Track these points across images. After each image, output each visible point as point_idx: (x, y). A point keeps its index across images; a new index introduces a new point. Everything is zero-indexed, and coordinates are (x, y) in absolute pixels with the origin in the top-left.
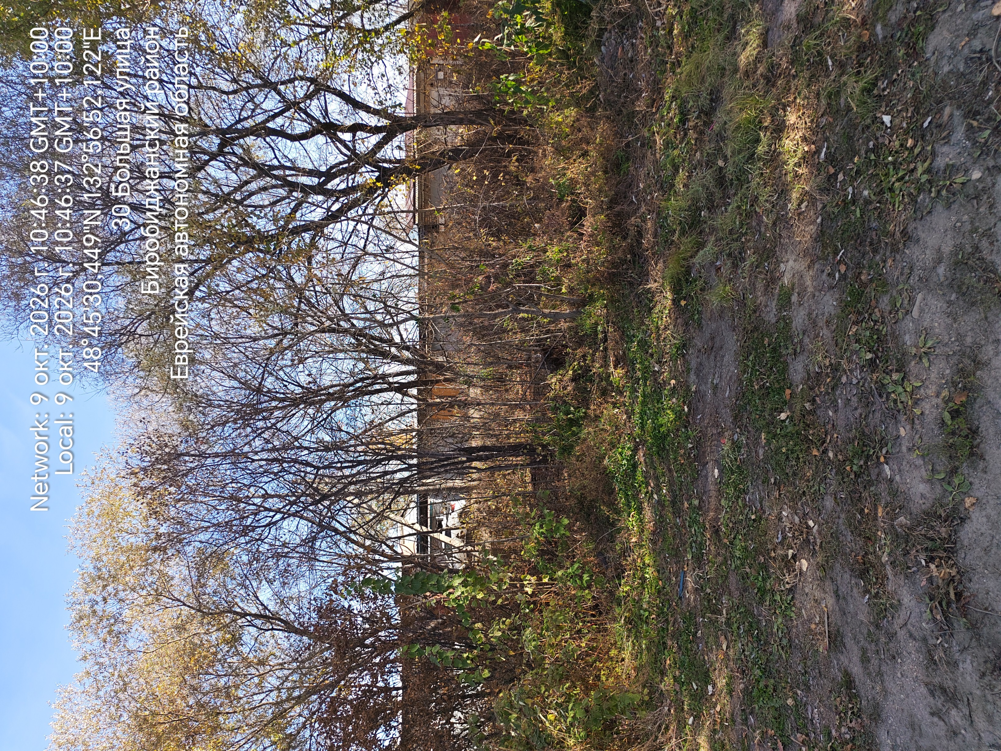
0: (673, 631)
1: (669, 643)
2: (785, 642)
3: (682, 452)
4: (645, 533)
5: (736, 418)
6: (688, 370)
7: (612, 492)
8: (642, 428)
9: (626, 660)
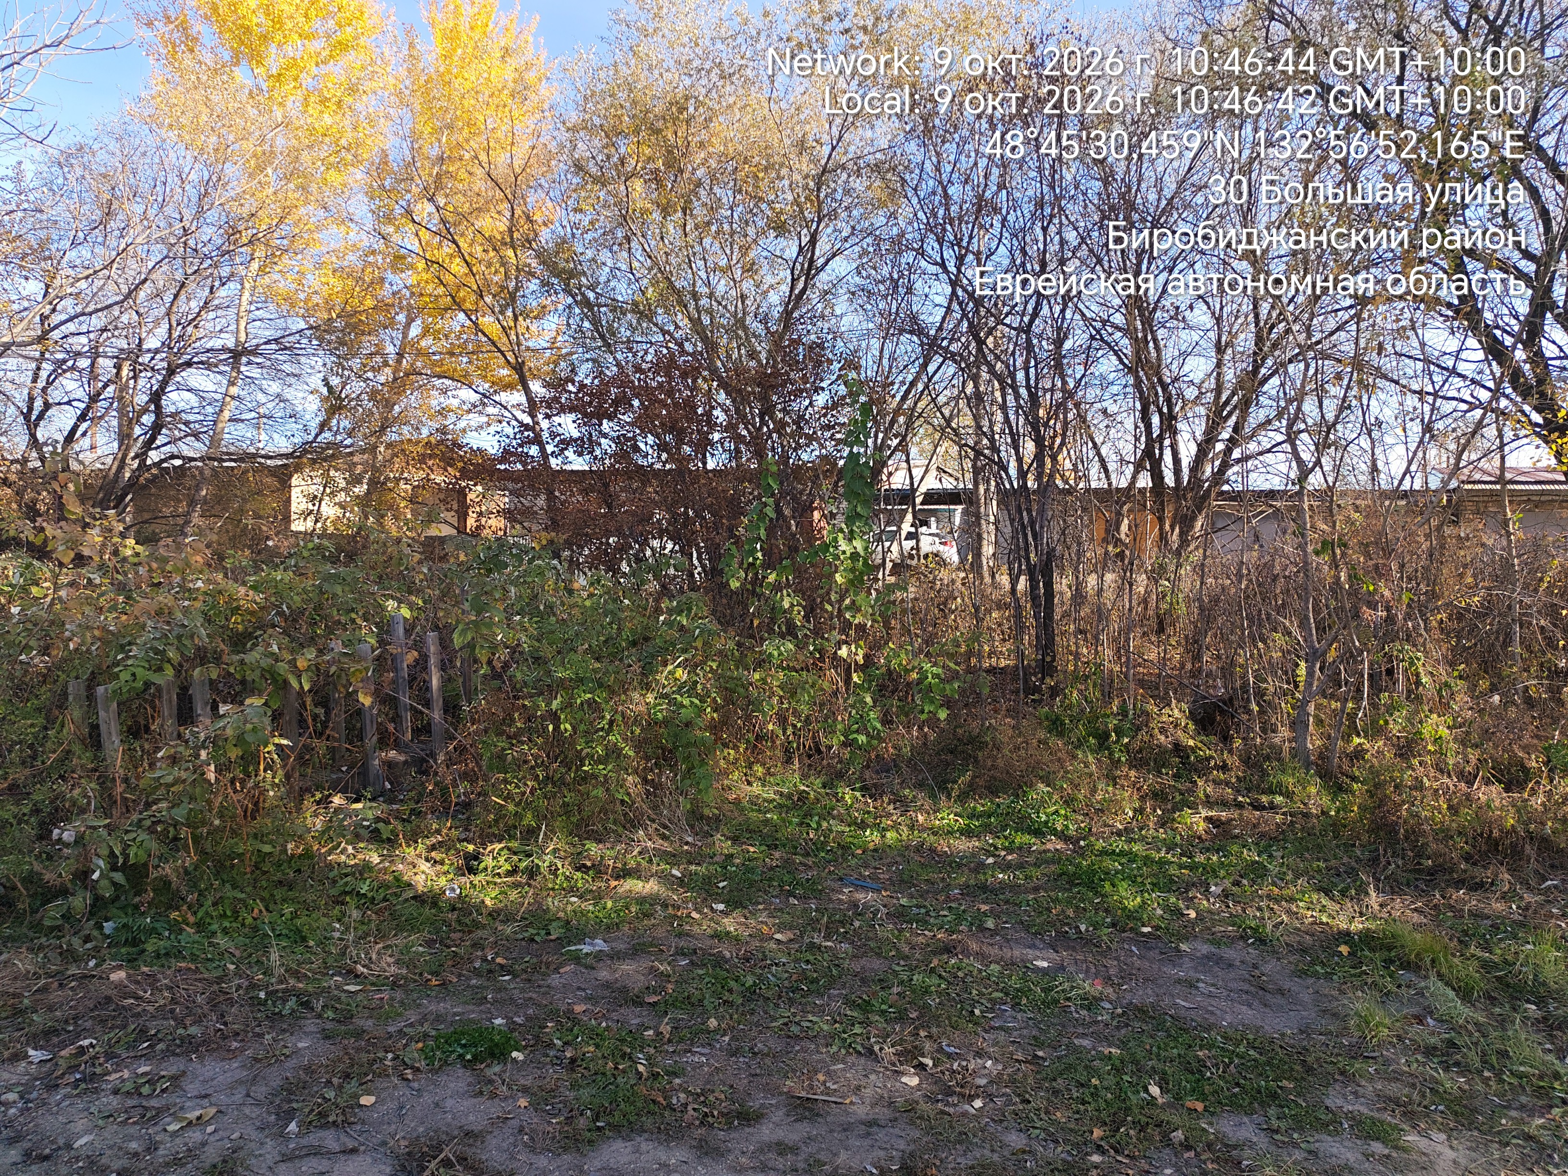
0: (794, 862)
1: (777, 854)
2: (795, 1029)
3: (1071, 913)
4: (932, 838)
5: (1141, 1012)
6: (1216, 943)
7: (993, 791)
8: (1104, 853)
9: (749, 788)
